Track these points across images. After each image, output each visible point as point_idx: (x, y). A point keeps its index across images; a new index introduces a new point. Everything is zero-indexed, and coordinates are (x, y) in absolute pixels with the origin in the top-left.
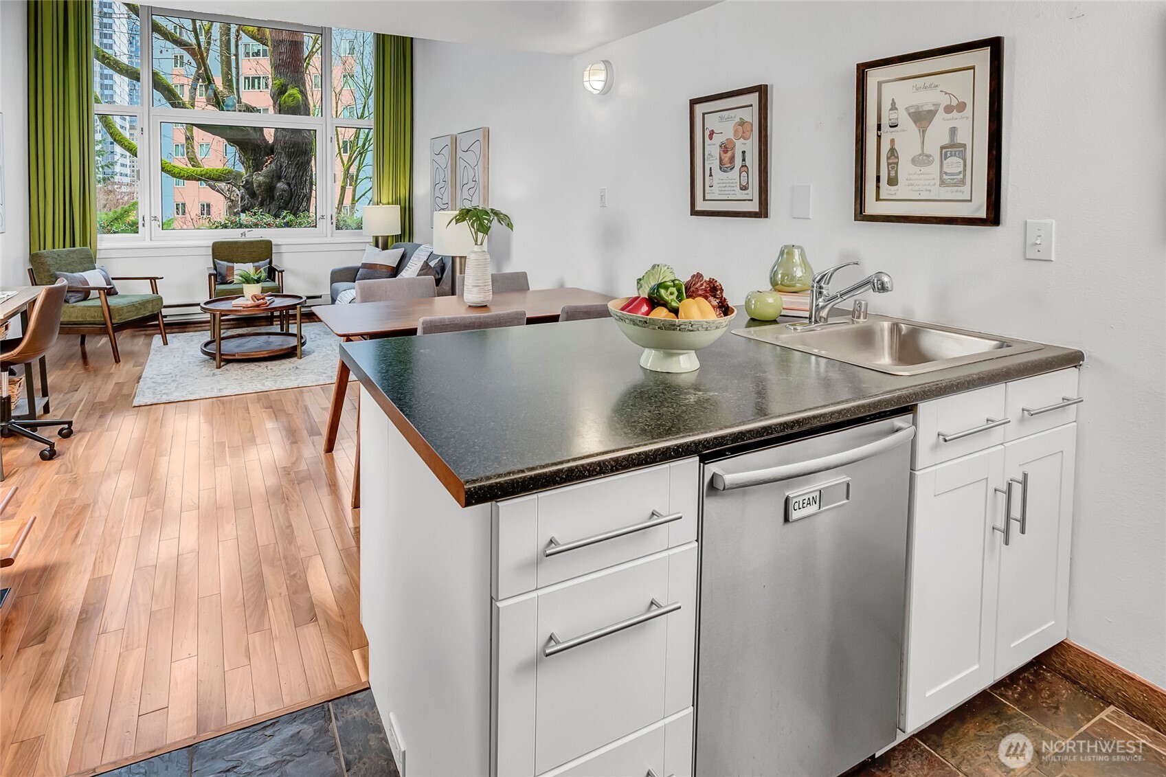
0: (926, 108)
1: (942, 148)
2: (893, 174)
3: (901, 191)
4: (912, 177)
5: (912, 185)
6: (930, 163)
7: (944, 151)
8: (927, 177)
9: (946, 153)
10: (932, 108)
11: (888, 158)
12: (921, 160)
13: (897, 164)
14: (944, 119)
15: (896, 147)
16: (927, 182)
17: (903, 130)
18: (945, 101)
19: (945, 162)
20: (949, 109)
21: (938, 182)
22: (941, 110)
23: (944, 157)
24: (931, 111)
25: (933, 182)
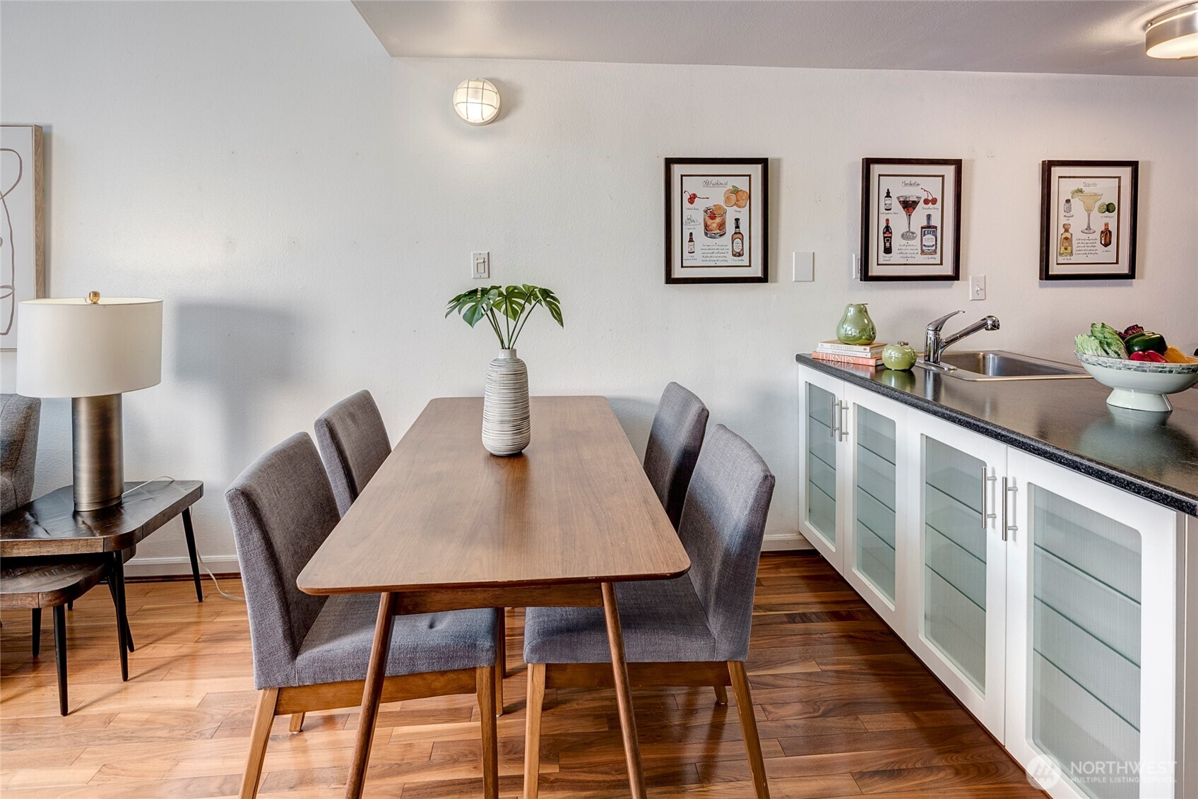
0: (911, 199)
1: (922, 228)
2: (888, 245)
3: (894, 257)
4: (902, 247)
5: (902, 253)
6: (914, 238)
7: (923, 230)
8: (912, 247)
9: (925, 231)
10: (916, 200)
11: (884, 233)
12: (907, 236)
13: (891, 237)
14: (923, 208)
15: (890, 225)
16: (912, 252)
17: (895, 213)
18: (924, 196)
19: (924, 238)
20: (926, 202)
21: (920, 251)
22: (922, 201)
23: (923, 234)
24: (915, 201)
25: (916, 252)
